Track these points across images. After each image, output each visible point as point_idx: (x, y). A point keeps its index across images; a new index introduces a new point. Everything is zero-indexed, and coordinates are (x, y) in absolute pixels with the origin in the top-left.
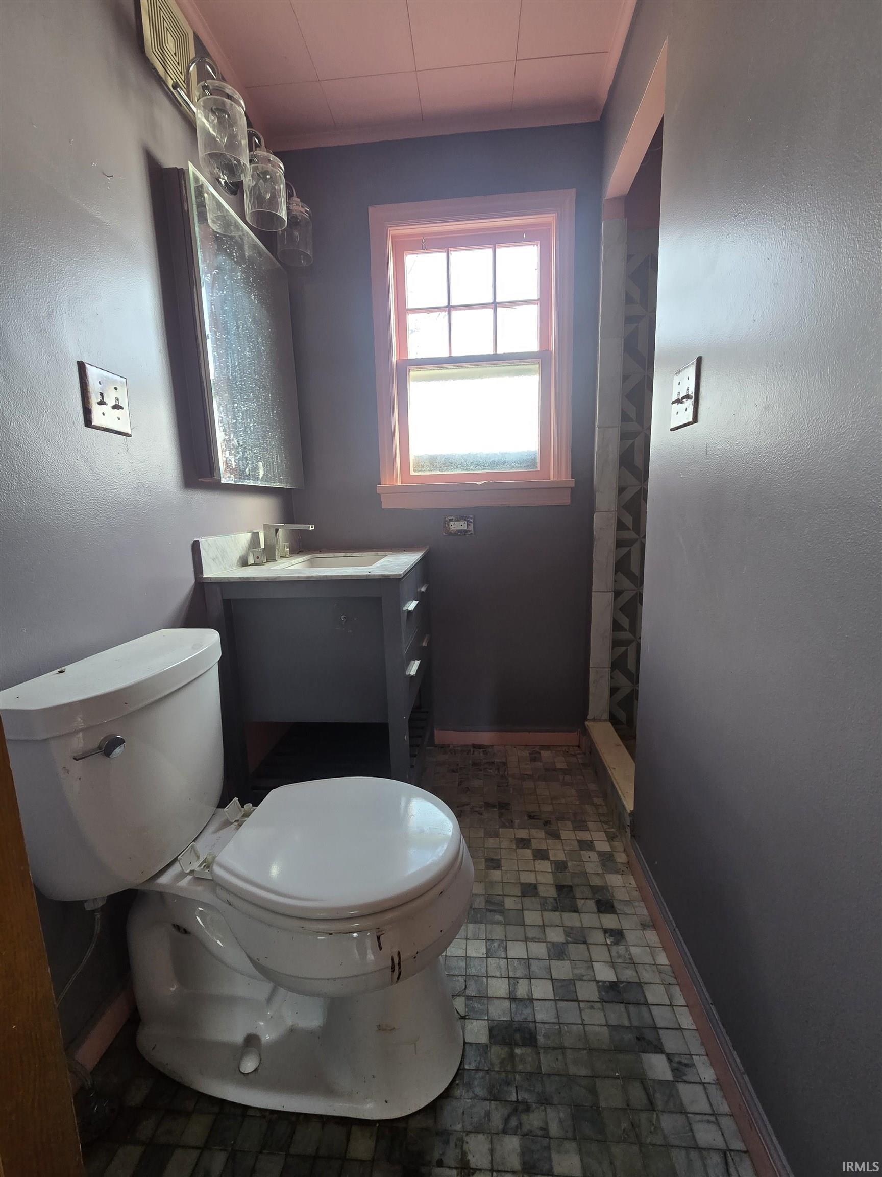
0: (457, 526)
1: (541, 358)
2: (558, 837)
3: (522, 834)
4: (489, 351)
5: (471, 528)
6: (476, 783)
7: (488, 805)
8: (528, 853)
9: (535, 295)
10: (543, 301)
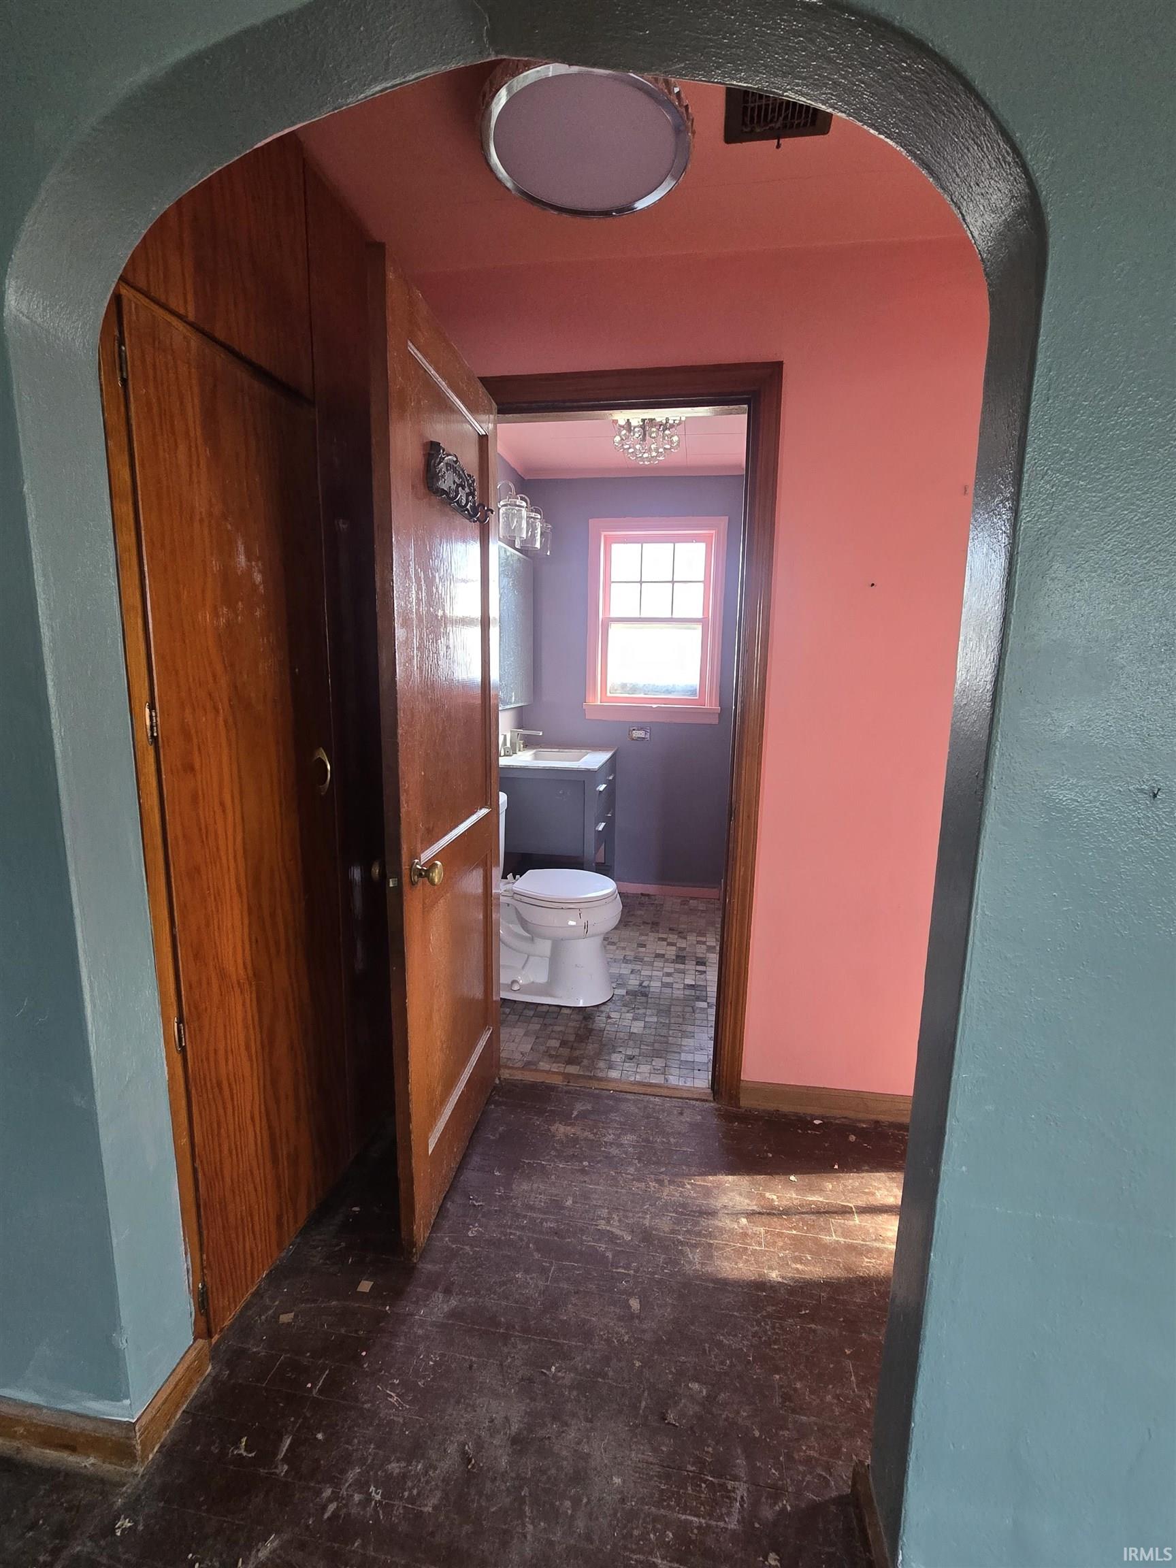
0: (638, 734)
1: (703, 621)
2: (686, 938)
3: (664, 936)
4: (669, 616)
5: (648, 736)
6: (639, 912)
7: (644, 923)
8: (665, 943)
9: (702, 579)
10: (706, 582)
